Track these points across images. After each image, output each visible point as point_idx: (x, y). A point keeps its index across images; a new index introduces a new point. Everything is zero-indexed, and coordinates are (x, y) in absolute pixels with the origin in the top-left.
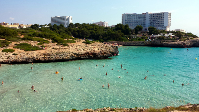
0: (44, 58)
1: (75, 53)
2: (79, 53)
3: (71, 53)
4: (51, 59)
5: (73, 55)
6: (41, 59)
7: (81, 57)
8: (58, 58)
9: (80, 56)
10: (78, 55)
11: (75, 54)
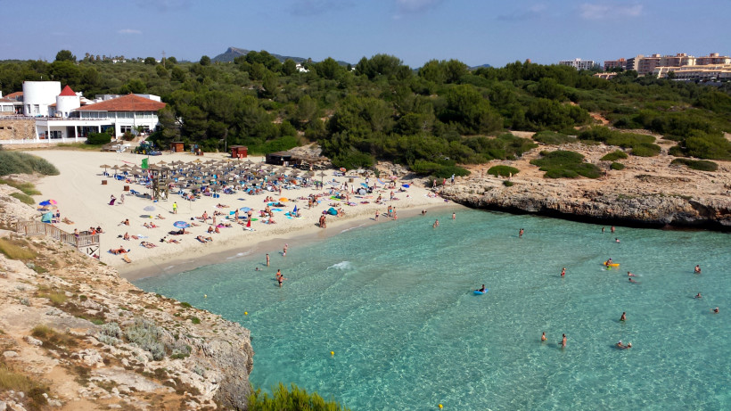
0: (573, 205)
1: (698, 204)
2: (715, 205)
3: (681, 202)
4: (592, 211)
5: (689, 208)
6: (562, 207)
7: (722, 222)
8: (617, 210)
9: (718, 215)
10: (708, 210)
11: (696, 205)
